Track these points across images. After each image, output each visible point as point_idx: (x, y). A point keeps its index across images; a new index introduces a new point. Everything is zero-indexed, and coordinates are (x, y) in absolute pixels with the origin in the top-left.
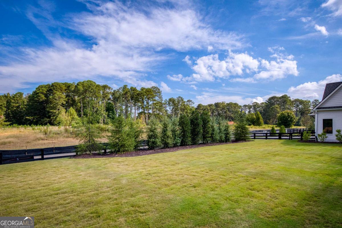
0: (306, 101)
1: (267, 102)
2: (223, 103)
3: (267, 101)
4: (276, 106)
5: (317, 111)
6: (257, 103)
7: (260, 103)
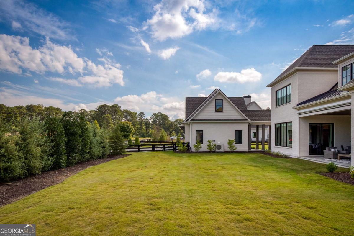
0: (133, 113)
1: (97, 111)
2: (39, 106)
3: (97, 109)
4: (108, 115)
5: (192, 122)
6: (85, 110)
7: (88, 111)
